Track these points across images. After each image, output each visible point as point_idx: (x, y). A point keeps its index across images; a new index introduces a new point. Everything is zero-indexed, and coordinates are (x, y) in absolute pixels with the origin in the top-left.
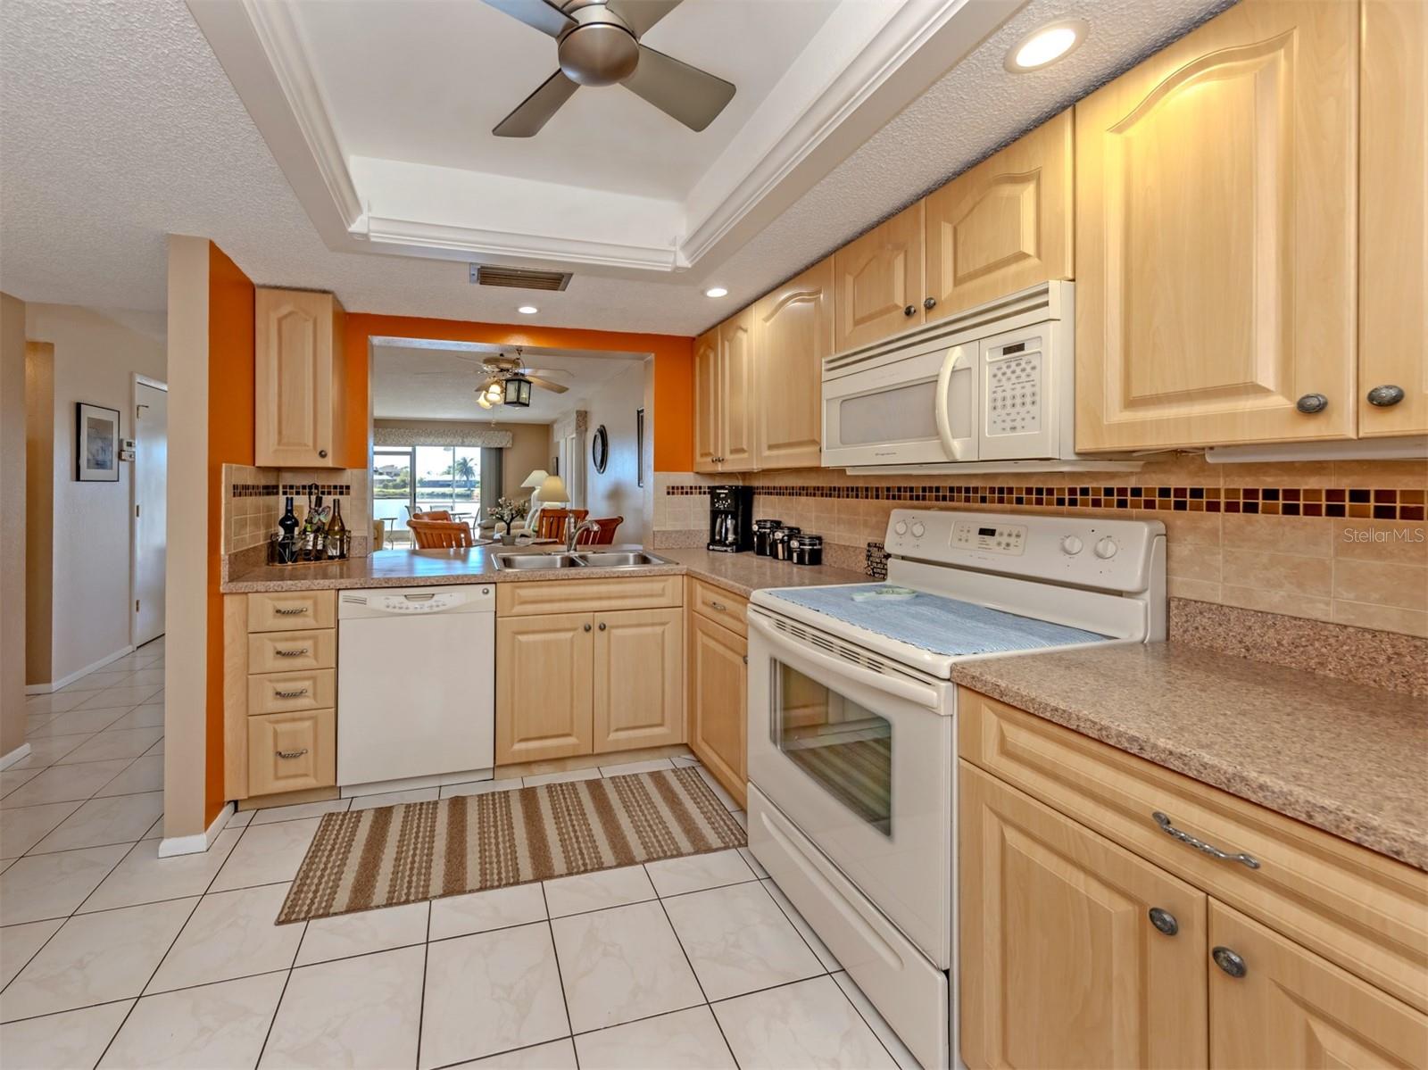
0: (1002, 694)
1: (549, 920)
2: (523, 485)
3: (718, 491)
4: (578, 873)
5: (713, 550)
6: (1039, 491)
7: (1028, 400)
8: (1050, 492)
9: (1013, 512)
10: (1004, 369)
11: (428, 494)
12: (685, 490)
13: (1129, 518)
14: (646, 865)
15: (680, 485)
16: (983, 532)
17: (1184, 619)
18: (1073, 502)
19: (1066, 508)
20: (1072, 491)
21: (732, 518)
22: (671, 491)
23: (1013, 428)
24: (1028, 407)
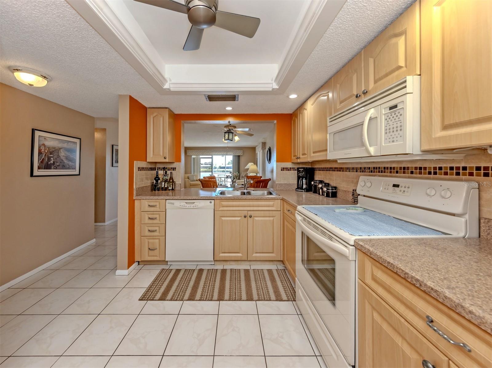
0: (371, 254)
1: (218, 315)
2: (245, 168)
3: (299, 169)
4: (232, 300)
5: (298, 191)
6: (420, 168)
7: (399, 129)
8: (425, 168)
9: (409, 177)
10: (390, 116)
11: (222, 171)
12: (288, 169)
13: (461, 180)
14: (257, 302)
15: (286, 167)
16: (394, 186)
17: (487, 228)
18: (435, 173)
19: (432, 176)
20: (435, 168)
21: (305, 179)
22: (283, 169)
23: (393, 141)
24: (399, 131)
